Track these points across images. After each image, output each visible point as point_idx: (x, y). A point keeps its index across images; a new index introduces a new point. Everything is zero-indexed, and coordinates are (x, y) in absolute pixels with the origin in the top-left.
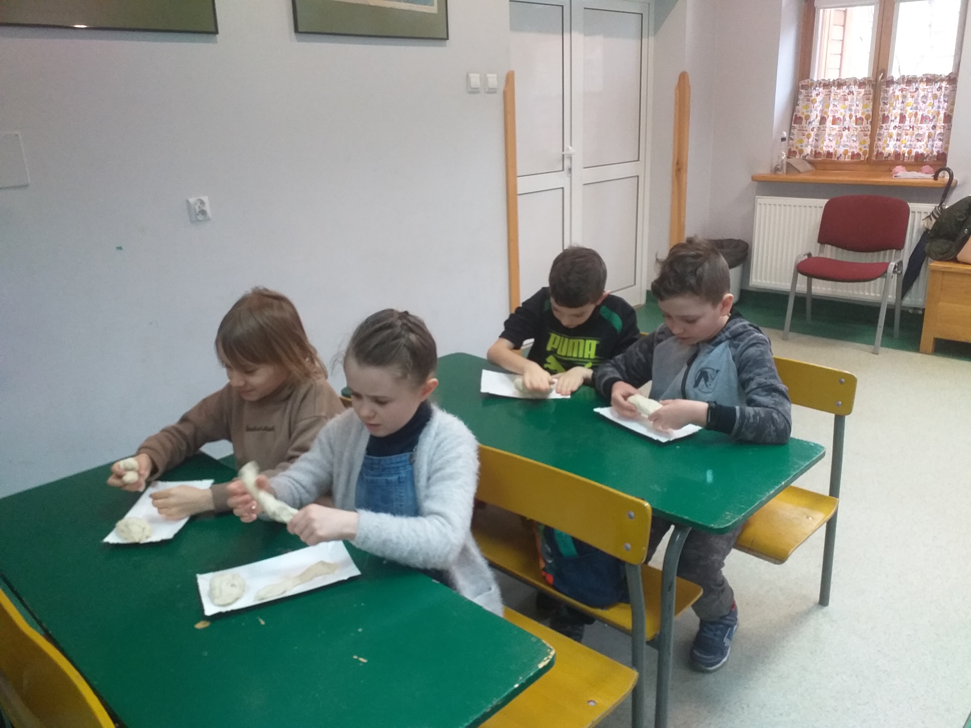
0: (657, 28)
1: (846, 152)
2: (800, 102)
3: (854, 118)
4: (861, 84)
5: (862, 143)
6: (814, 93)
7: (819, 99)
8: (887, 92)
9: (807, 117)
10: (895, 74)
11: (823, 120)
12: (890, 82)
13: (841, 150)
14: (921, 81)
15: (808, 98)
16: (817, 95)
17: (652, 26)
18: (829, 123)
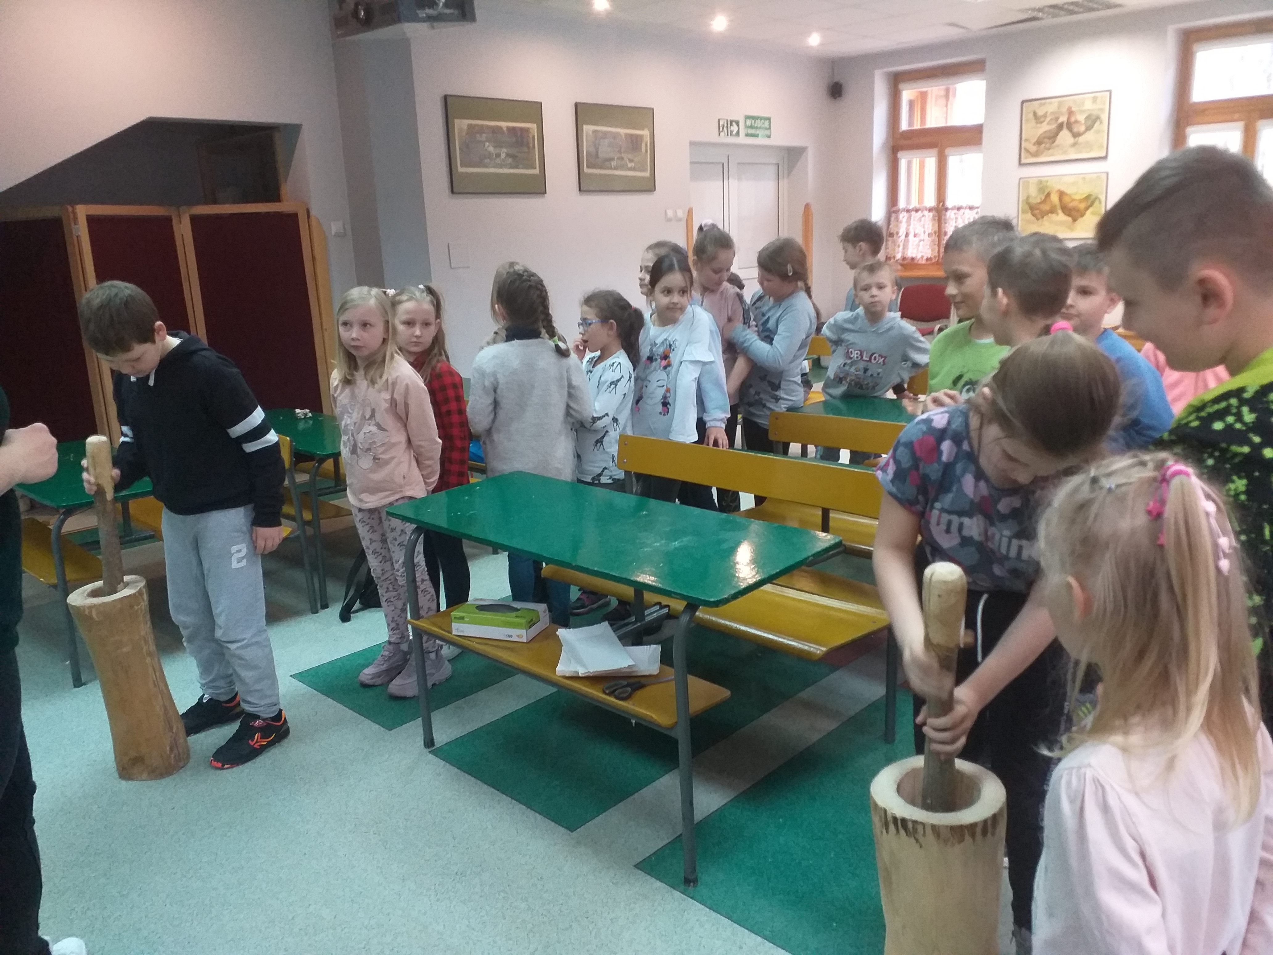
0: (789, 173)
1: (922, 257)
2: (891, 223)
3: (927, 233)
4: (930, 210)
5: (933, 250)
6: (901, 216)
7: (905, 220)
8: (945, 215)
9: (897, 233)
10: (949, 203)
11: (907, 235)
12: (947, 209)
13: (919, 256)
14: (966, 208)
15: (897, 219)
16: (904, 217)
17: (786, 172)
18: (911, 236)
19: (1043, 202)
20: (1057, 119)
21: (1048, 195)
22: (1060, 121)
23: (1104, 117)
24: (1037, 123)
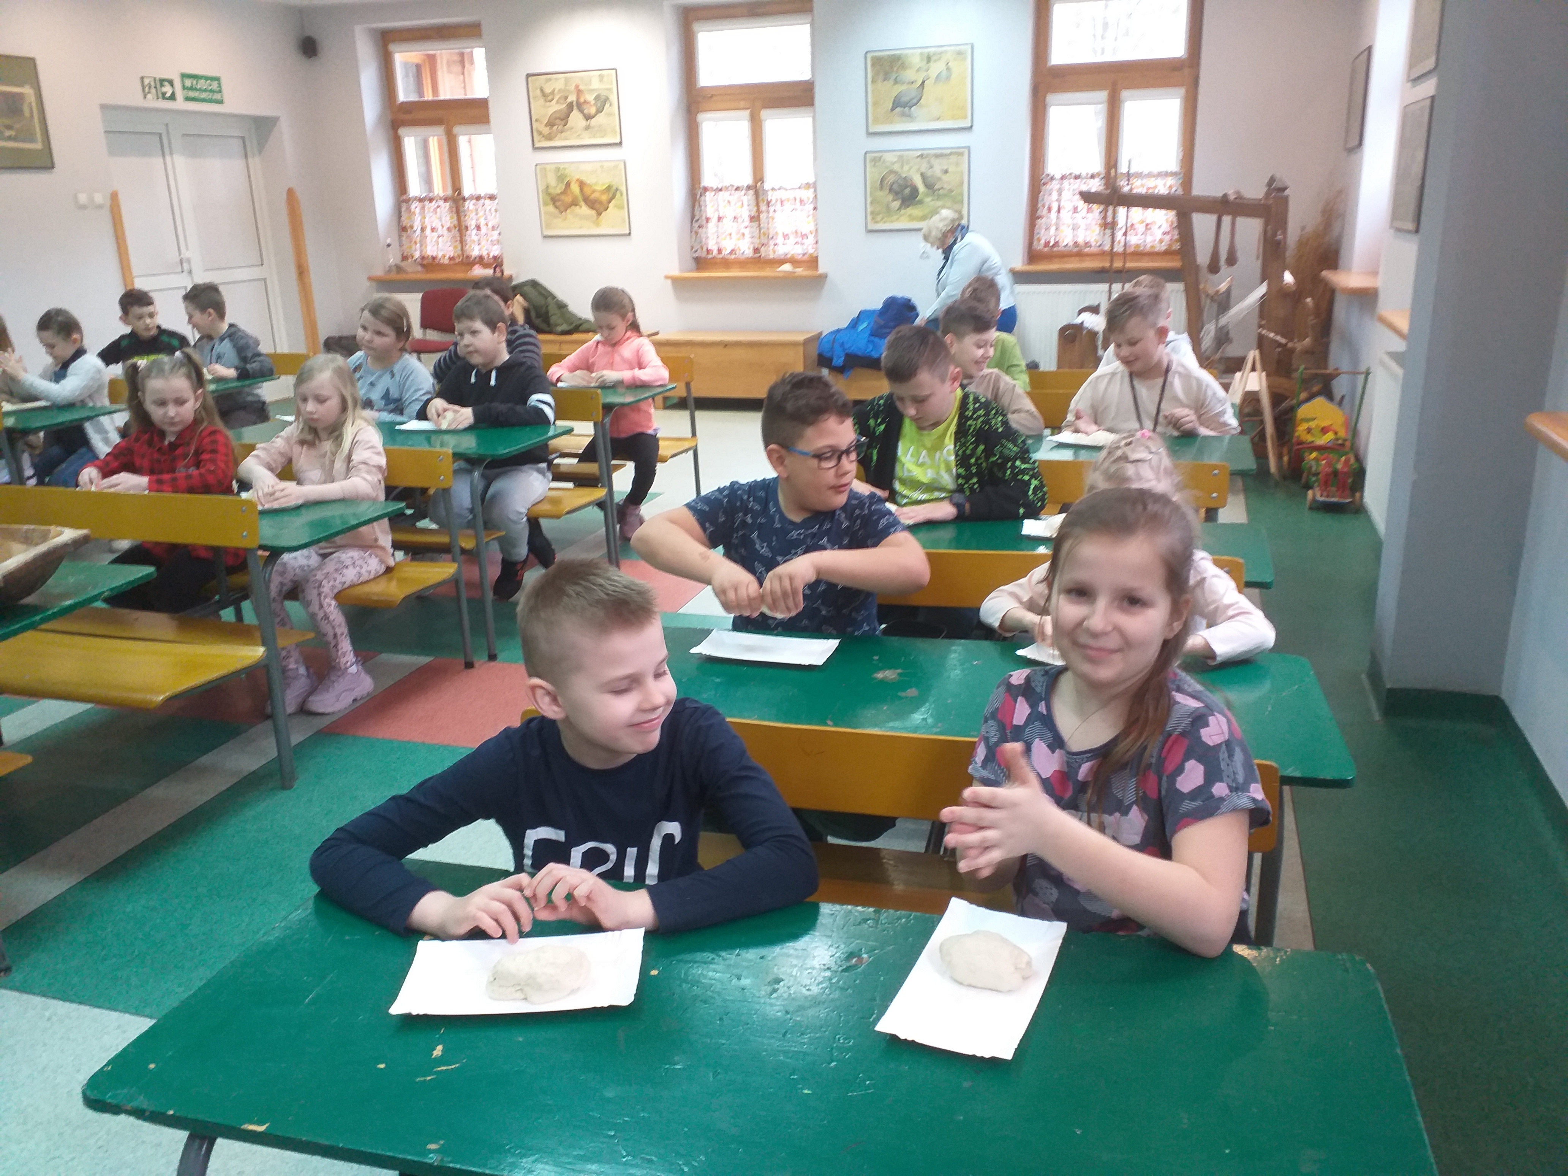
0: (261, 149)
1: (444, 256)
2: (403, 214)
3: (445, 228)
4: (445, 200)
5: (455, 247)
7: (417, 211)
8: (464, 206)
9: (412, 227)
10: (467, 192)
11: (423, 230)
12: (464, 199)
13: (440, 255)
14: (485, 198)
15: (409, 209)
16: (415, 208)
17: (255, 148)
18: (428, 231)
19: (564, 192)
20: (566, 98)
21: (568, 185)
22: (569, 100)
23: (613, 98)
24: (546, 101)
